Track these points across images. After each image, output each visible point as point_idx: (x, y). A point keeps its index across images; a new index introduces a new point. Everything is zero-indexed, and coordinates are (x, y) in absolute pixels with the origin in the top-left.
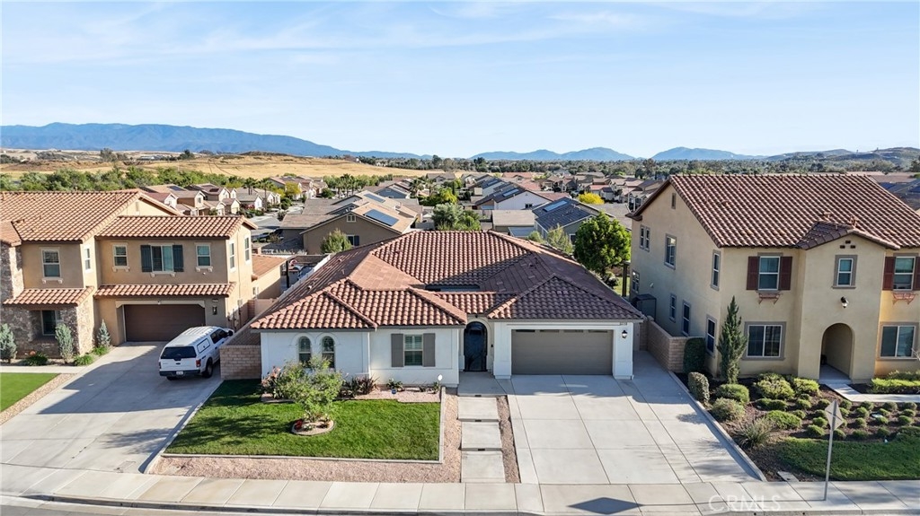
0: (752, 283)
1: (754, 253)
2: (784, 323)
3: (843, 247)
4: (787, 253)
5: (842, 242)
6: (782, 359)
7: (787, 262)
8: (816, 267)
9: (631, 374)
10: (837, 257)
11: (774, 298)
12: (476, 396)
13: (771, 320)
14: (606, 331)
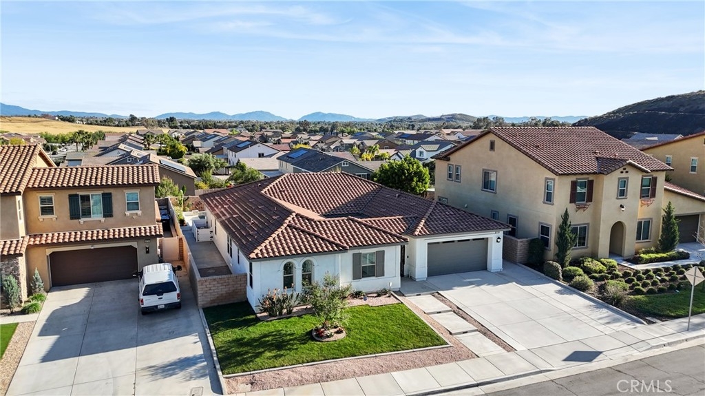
0: (573, 200)
1: (574, 178)
2: (588, 224)
3: (622, 172)
4: (591, 178)
5: (621, 169)
6: (587, 247)
7: (591, 183)
8: (608, 185)
9: (501, 268)
10: (619, 179)
11: (584, 207)
12: (417, 295)
13: (582, 223)
14: (483, 239)
